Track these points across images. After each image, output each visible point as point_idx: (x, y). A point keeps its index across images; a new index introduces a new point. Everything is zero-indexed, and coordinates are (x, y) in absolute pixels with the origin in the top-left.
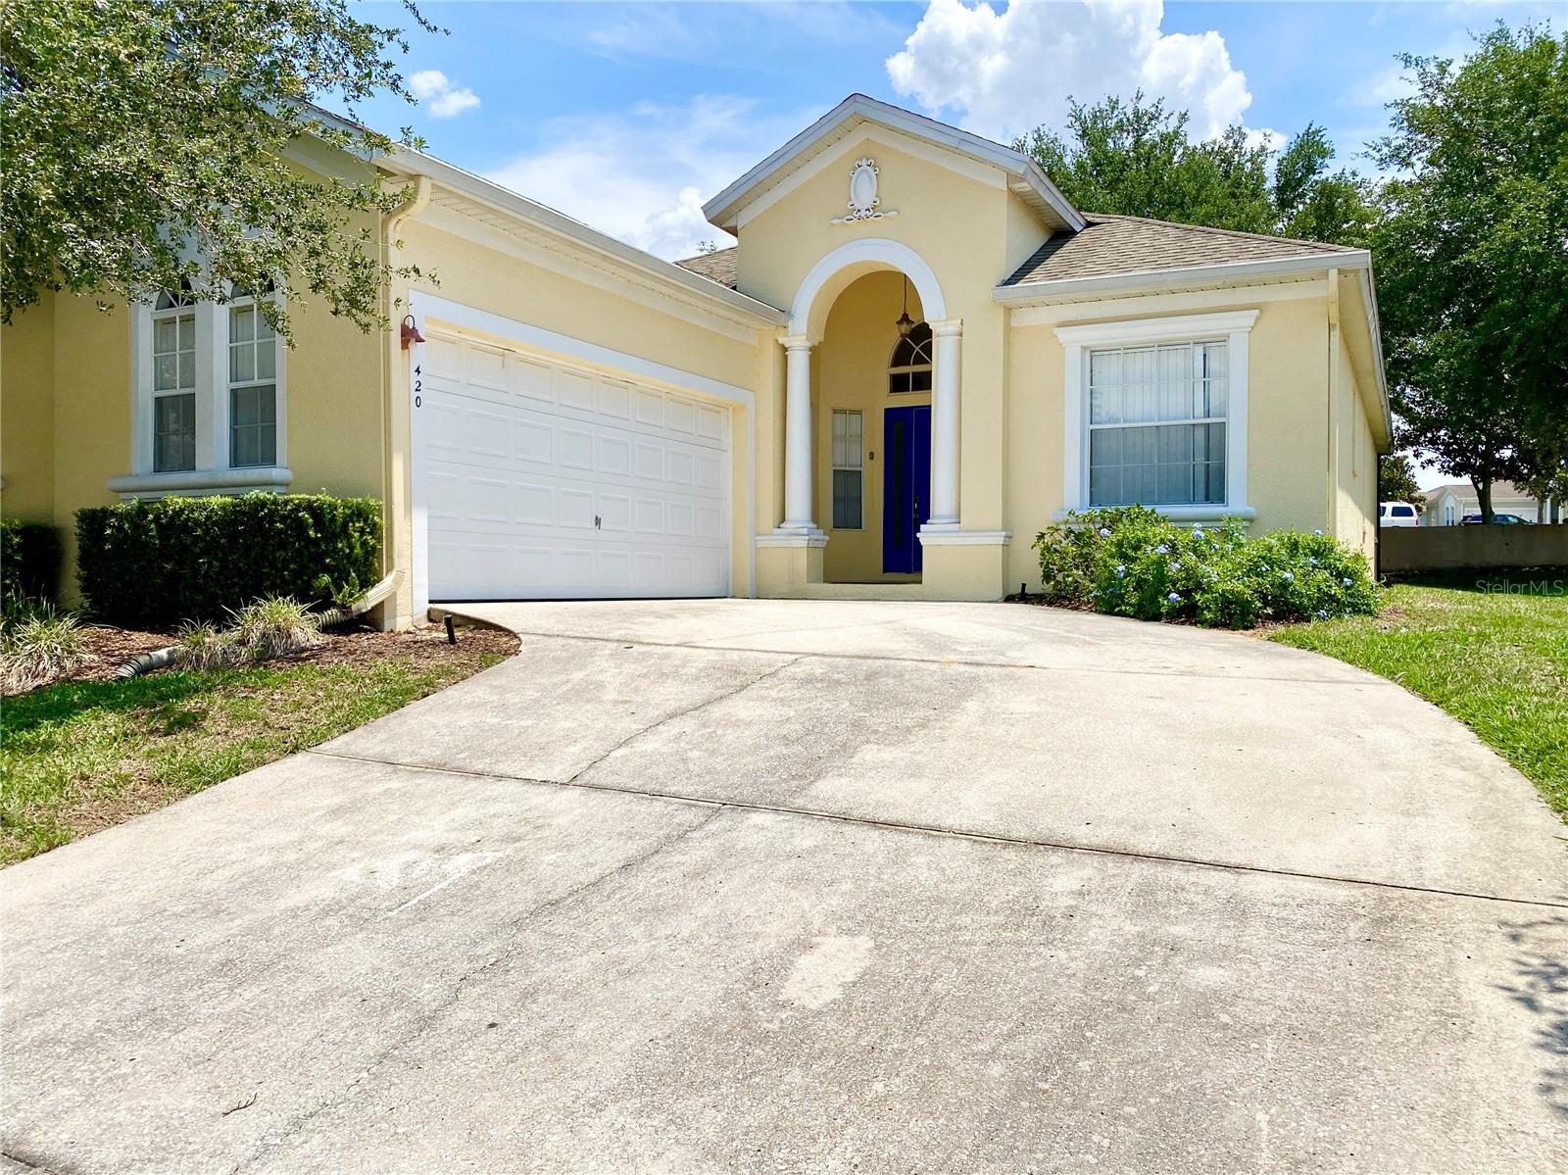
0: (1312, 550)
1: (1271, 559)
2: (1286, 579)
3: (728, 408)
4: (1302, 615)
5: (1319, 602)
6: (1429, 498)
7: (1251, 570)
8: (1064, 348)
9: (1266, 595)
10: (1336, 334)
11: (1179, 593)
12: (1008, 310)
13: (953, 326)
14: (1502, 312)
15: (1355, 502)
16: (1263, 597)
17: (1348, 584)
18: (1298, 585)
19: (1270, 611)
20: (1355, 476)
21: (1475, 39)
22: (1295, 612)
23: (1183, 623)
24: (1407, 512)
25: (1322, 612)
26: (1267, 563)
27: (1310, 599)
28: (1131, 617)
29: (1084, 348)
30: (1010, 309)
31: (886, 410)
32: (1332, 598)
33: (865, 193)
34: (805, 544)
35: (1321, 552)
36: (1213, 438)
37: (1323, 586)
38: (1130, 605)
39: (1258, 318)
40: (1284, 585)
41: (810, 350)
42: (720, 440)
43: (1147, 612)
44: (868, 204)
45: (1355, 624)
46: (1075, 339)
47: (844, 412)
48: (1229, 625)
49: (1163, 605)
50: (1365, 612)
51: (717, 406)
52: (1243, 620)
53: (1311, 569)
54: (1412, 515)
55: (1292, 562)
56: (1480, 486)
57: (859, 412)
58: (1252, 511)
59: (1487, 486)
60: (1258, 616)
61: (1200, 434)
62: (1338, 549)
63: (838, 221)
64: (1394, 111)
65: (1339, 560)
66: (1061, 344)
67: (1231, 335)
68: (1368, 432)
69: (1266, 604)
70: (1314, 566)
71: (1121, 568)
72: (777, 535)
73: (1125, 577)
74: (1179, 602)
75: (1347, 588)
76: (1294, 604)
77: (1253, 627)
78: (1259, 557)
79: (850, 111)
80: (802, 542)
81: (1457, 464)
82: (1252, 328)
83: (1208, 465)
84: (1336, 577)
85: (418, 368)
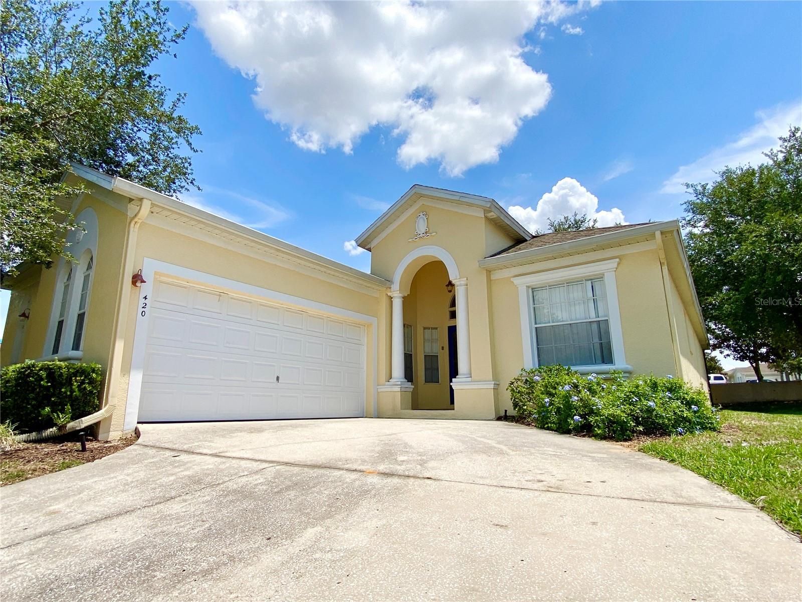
0: (667, 388)
1: (638, 393)
2: (650, 406)
3: (365, 326)
4: (665, 430)
5: (675, 422)
6: (729, 373)
7: (625, 401)
8: (518, 288)
9: (637, 418)
10: (665, 268)
11: (580, 415)
12: (489, 272)
13: (463, 281)
14: (752, 281)
15: (695, 368)
16: (636, 419)
17: (695, 409)
18: (660, 411)
19: (641, 428)
20: (692, 354)
21: (716, 173)
22: (661, 429)
23: (584, 436)
24: (721, 379)
25: (679, 429)
26: (636, 396)
27: (669, 420)
28: (555, 431)
29: (528, 287)
30: (490, 271)
31: (449, 327)
32: (686, 420)
33: (422, 227)
34: (399, 390)
35: (673, 388)
36: (602, 329)
37: (677, 411)
38: (554, 423)
39: (619, 264)
40: (650, 410)
41: (403, 298)
42: (360, 340)
43: (563, 429)
44: (424, 231)
45: (704, 438)
46: (522, 283)
47: (429, 328)
48: (614, 437)
49: (571, 424)
50: (710, 429)
51: (359, 324)
52: (623, 434)
53: (668, 400)
54: (723, 380)
55: (654, 395)
56: (754, 364)
57: (436, 328)
58: (629, 367)
59: (757, 365)
60: (633, 432)
61: (595, 326)
62: (686, 387)
63: (411, 240)
64: (685, 206)
65: (687, 394)
66: (516, 286)
67: (605, 274)
68: (696, 337)
69: (638, 423)
70: (670, 398)
71: (547, 400)
72: (387, 385)
73: (550, 406)
74: (581, 422)
75: (695, 412)
76: (659, 424)
77: (631, 440)
78: (630, 392)
79: (414, 192)
80: (398, 389)
81: (741, 356)
82: (616, 268)
83: (602, 343)
84: (686, 405)
85: (146, 297)
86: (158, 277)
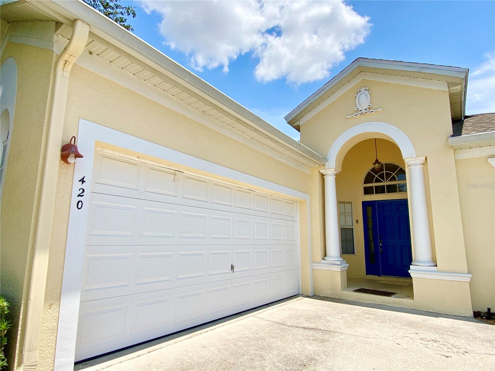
3: (297, 202)
30: (455, 150)
31: (363, 202)
33: (364, 102)
34: (339, 270)
41: (335, 175)
42: (294, 217)
44: (366, 107)
47: (344, 203)
51: (292, 201)
57: (351, 203)
63: (350, 116)
72: (323, 264)
79: (356, 66)
85: (83, 179)
86: (100, 149)
